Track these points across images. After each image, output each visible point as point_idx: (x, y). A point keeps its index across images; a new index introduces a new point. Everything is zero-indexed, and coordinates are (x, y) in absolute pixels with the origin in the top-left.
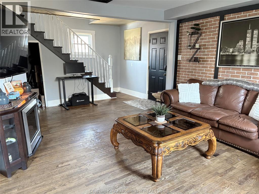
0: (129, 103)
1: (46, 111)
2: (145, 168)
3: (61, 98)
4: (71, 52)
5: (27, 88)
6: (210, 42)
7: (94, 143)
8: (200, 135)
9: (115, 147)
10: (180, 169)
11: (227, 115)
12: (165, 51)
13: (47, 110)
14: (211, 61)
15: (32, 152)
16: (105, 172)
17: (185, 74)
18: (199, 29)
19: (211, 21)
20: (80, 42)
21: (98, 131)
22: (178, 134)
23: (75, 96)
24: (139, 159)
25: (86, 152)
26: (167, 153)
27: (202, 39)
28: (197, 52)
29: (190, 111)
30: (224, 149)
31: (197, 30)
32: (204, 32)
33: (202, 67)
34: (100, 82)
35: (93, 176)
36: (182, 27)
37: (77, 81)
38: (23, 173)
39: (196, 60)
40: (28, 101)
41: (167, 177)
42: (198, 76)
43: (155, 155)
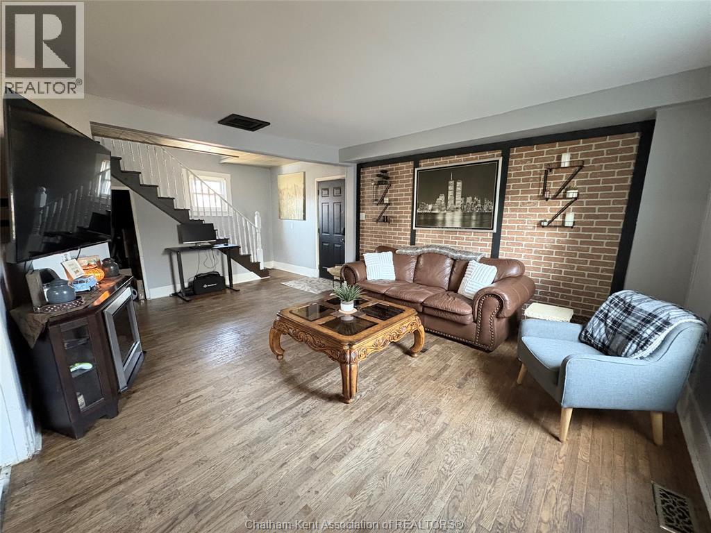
0: (291, 284)
1: (146, 306)
2: (329, 384)
3: (174, 283)
4: (191, 207)
5: (110, 269)
6: (402, 195)
7: (241, 354)
8: (405, 325)
9: (277, 356)
10: (379, 378)
11: (432, 293)
12: (341, 206)
13: (149, 305)
14: (405, 221)
15: (127, 383)
16: (266, 400)
17: (371, 240)
18: (388, 178)
19: (403, 168)
20: (205, 191)
21: (247, 333)
22: (376, 328)
23: (200, 279)
24: (318, 370)
25: (229, 370)
26: (362, 359)
27: (393, 191)
28: (386, 208)
29: (383, 291)
30: (432, 341)
31: (384, 179)
32: (395, 182)
33: (395, 230)
34: (242, 253)
35: (246, 410)
36: (364, 173)
37: (203, 254)
38: (109, 425)
39: (386, 220)
40: (114, 293)
41: (363, 393)
42: (389, 241)
43: (346, 363)
